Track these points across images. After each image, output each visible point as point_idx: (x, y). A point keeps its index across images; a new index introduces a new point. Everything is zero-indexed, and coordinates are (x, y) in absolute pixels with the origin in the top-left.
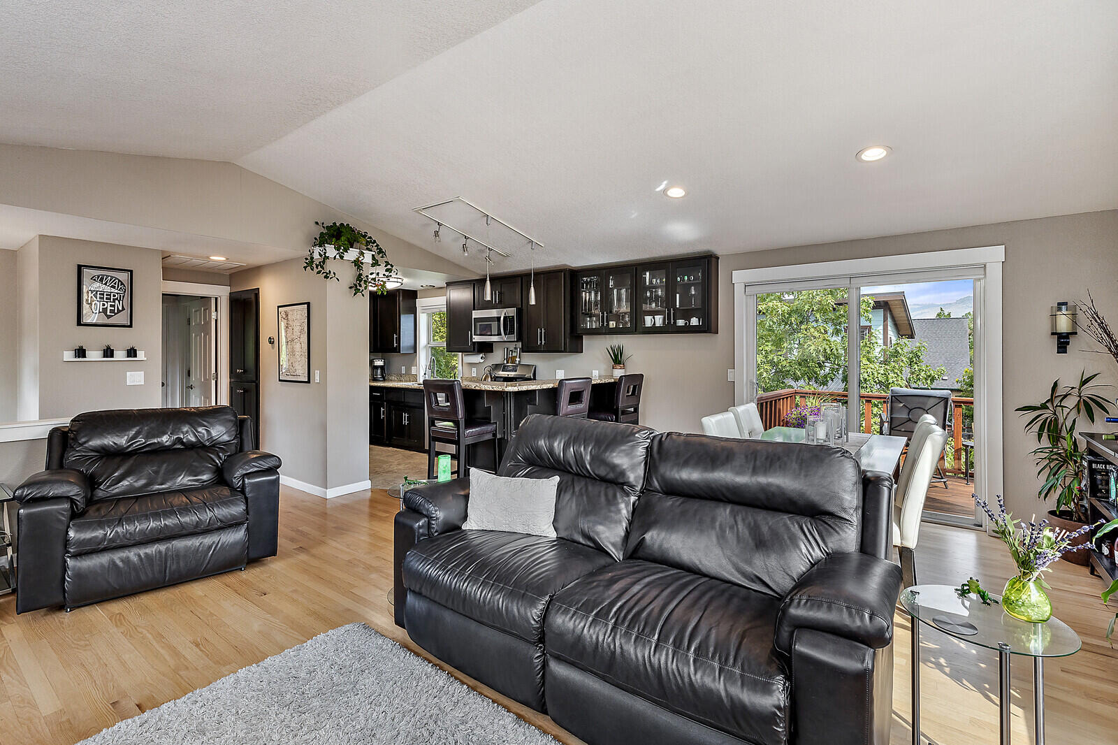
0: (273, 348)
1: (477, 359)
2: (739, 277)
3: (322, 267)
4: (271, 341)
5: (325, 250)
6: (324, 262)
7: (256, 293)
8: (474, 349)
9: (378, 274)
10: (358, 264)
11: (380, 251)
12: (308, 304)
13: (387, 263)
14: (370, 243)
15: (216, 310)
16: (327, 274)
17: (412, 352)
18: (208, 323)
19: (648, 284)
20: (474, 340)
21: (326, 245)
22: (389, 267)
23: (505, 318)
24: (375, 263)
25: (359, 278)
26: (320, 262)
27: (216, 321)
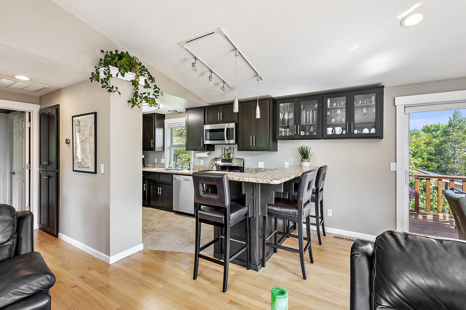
0: (69, 147)
1: (205, 154)
2: (400, 101)
3: (106, 83)
4: (67, 142)
5: (109, 70)
6: (108, 79)
7: (57, 108)
8: (204, 149)
9: (149, 94)
10: (135, 83)
11: (151, 78)
12: (95, 114)
13: (156, 87)
14: (143, 70)
15: (30, 121)
16: (111, 88)
17: (161, 150)
18: (24, 130)
19: (329, 107)
20: (205, 143)
21: (110, 66)
22: (157, 89)
23: (227, 129)
24: (147, 86)
25: (136, 95)
26: (105, 79)
27: (30, 128)
